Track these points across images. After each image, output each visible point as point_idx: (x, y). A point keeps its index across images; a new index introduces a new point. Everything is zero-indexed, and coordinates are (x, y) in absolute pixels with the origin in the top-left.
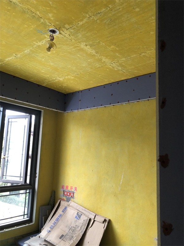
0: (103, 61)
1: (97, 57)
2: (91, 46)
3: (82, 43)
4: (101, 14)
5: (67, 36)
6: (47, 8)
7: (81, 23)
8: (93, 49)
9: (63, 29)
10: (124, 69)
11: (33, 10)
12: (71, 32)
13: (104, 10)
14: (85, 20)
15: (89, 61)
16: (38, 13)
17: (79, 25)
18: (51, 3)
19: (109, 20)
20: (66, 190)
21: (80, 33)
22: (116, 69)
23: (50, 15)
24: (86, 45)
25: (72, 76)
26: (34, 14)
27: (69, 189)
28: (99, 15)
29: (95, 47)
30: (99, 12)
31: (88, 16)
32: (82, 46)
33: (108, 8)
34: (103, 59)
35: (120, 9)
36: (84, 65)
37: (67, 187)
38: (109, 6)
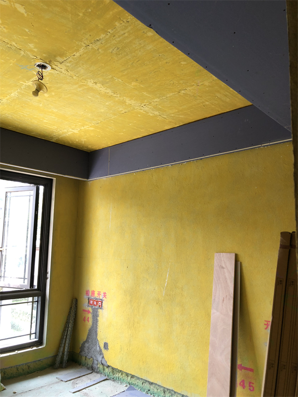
0: (127, 104)
1: (117, 99)
2: (103, 84)
3: (89, 81)
4: (101, 41)
5: (63, 72)
6: (24, 37)
7: (78, 54)
8: (107, 87)
9: (56, 63)
10: (163, 114)
11: (6, 40)
12: (68, 66)
13: (103, 36)
14: (82, 50)
15: (107, 104)
16: (14, 43)
17: (75, 56)
18: (27, 30)
19: (116, 49)
20: (92, 297)
21: (80, 67)
22: (151, 115)
23: (31, 46)
24: (96, 83)
25: (91, 126)
26: (9, 46)
27: (96, 295)
28: (99, 43)
29: (108, 85)
30: (98, 39)
31: (85, 45)
32: (90, 83)
33: (108, 33)
34: (127, 101)
35: (124, 34)
36: (102, 110)
37: (93, 292)
38: (109, 31)
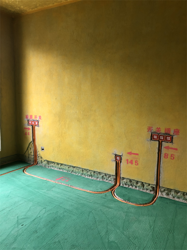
20: (31, 120)
27: (33, 118)
37: (31, 116)
